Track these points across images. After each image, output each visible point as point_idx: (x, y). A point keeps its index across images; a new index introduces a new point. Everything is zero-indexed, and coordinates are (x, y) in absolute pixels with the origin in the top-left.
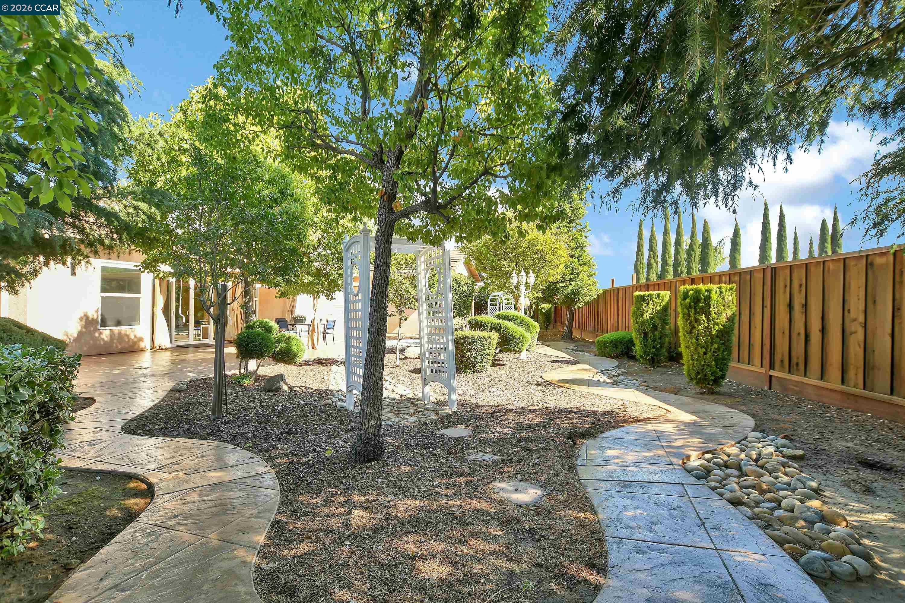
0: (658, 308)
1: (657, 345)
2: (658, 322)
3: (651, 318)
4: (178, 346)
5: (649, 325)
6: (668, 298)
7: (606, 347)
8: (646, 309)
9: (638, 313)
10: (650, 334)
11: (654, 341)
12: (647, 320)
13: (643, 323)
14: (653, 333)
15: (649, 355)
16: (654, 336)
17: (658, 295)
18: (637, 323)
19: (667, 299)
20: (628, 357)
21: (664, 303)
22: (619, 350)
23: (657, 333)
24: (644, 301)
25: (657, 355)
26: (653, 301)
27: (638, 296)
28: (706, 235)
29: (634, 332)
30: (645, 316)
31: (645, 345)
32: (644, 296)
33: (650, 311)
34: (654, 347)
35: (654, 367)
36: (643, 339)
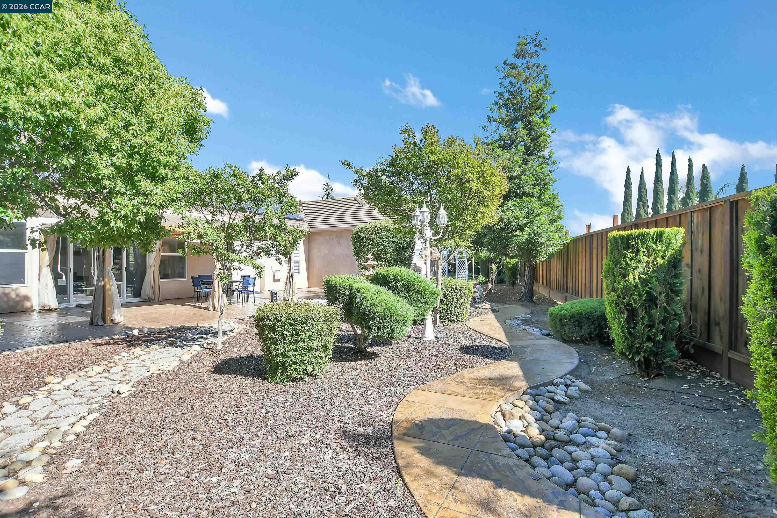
0: (660, 261)
1: (655, 335)
2: (659, 289)
3: (645, 282)
4: (77, 306)
5: (640, 295)
6: (680, 242)
7: (563, 325)
8: (633, 264)
9: (617, 270)
10: (642, 313)
11: (651, 326)
12: (636, 286)
13: (626, 291)
14: (647, 310)
15: (639, 353)
16: (650, 316)
17: (660, 236)
18: (614, 290)
19: (677, 243)
20: (601, 343)
21: (671, 252)
22: (585, 331)
23: (656, 312)
24: (628, 247)
25: (656, 355)
26: (648, 248)
27: (615, 238)
28: (705, 181)
29: (608, 308)
30: (631, 277)
31: (630, 334)
32: (629, 237)
33: (641, 267)
34: (649, 339)
35: (648, 376)
36: (628, 321)
